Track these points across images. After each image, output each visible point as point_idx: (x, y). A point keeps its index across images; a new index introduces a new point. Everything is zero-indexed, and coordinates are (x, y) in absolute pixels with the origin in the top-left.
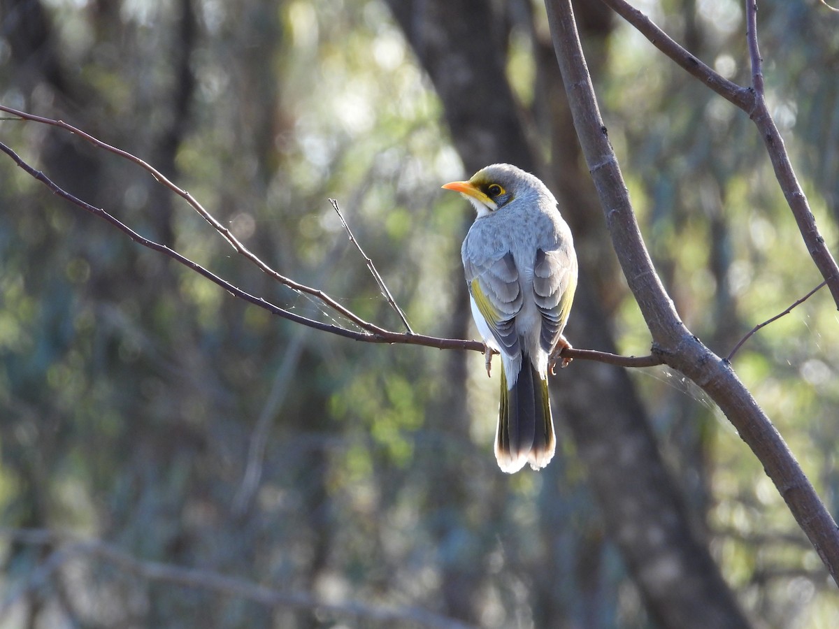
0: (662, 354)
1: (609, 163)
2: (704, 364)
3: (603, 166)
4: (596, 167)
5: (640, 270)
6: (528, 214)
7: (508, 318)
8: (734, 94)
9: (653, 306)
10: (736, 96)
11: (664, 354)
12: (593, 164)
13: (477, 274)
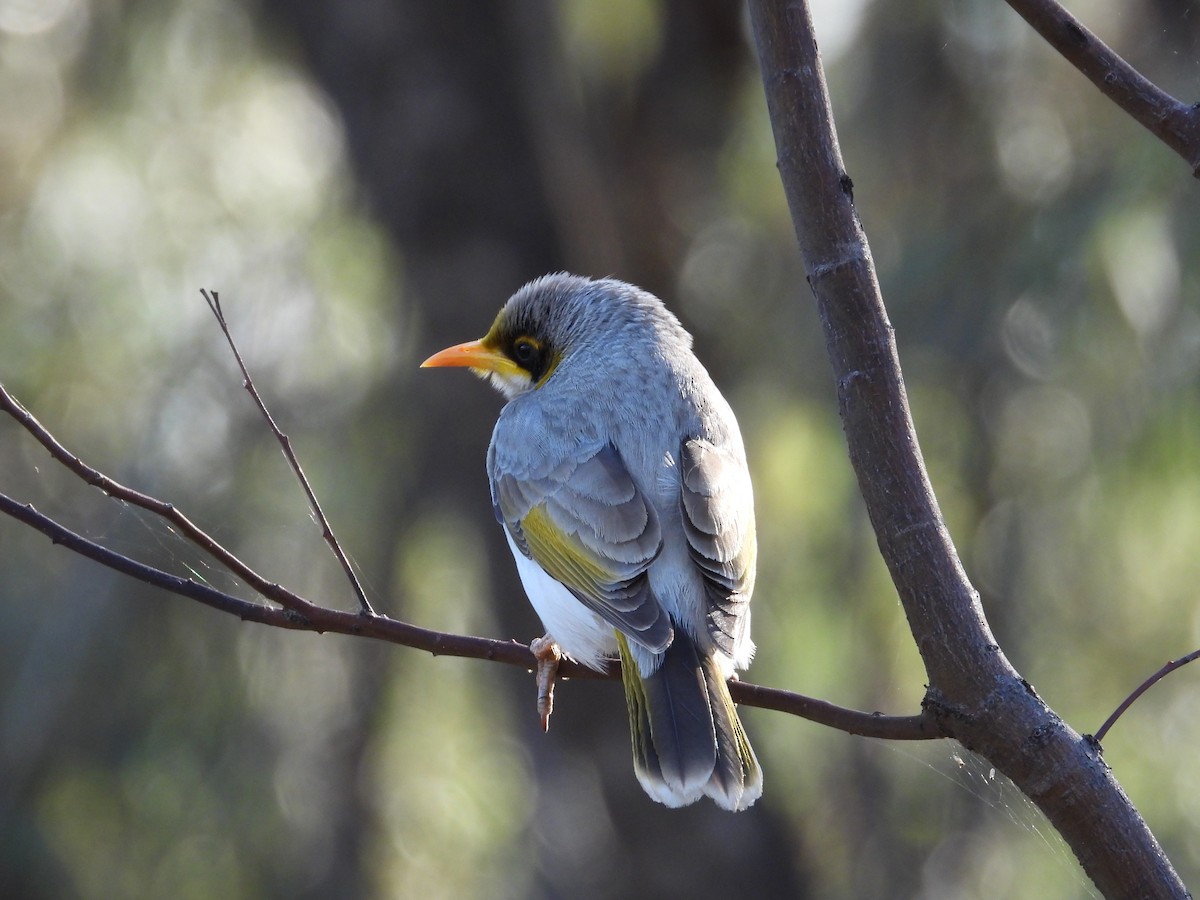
0: (947, 716)
1: (853, 263)
2: (1042, 746)
3: (839, 269)
4: (822, 268)
5: (909, 517)
6: (643, 369)
7: (630, 574)
8: (1163, 116)
9: (933, 604)
10: (1165, 122)
11: (952, 715)
12: (815, 262)
13: (537, 495)
